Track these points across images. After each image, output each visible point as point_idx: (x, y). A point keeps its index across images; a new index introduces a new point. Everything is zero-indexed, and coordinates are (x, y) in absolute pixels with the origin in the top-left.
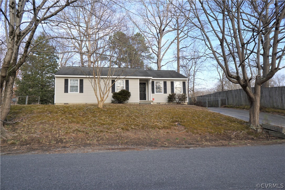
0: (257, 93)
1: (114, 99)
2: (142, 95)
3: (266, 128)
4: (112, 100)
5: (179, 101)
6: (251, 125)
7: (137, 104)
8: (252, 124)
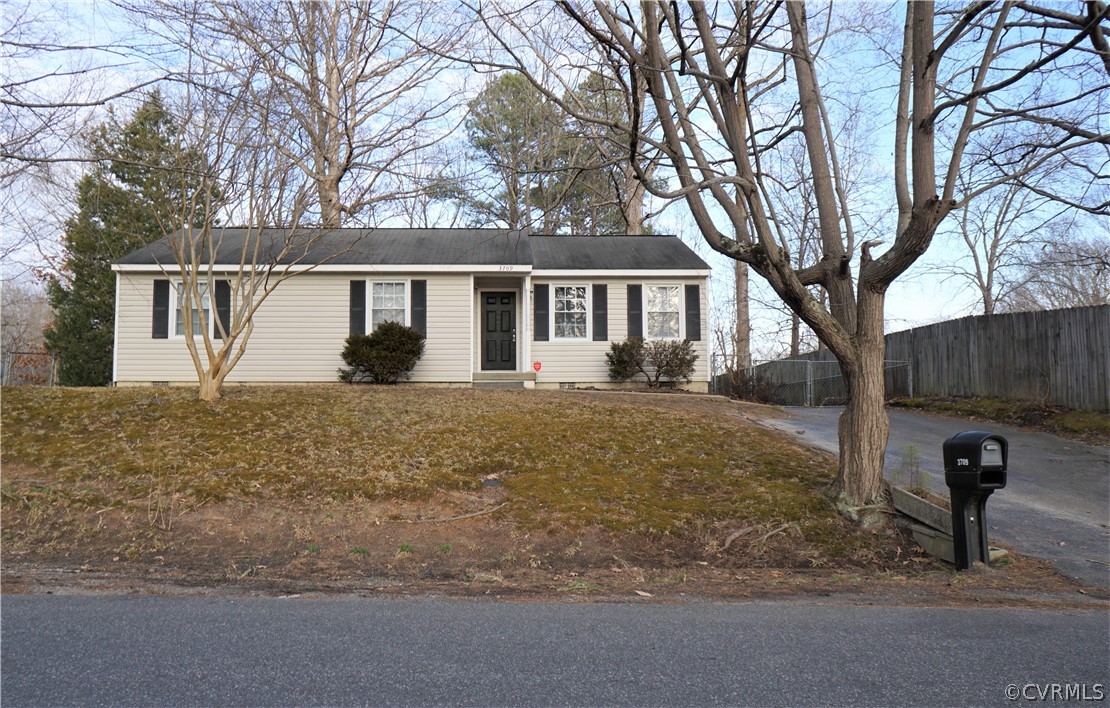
0: (866, 334)
1: (349, 364)
2: (499, 347)
3: (905, 511)
4: (340, 370)
5: (657, 378)
6: (841, 496)
7: (463, 386)
8: (847, 489)
